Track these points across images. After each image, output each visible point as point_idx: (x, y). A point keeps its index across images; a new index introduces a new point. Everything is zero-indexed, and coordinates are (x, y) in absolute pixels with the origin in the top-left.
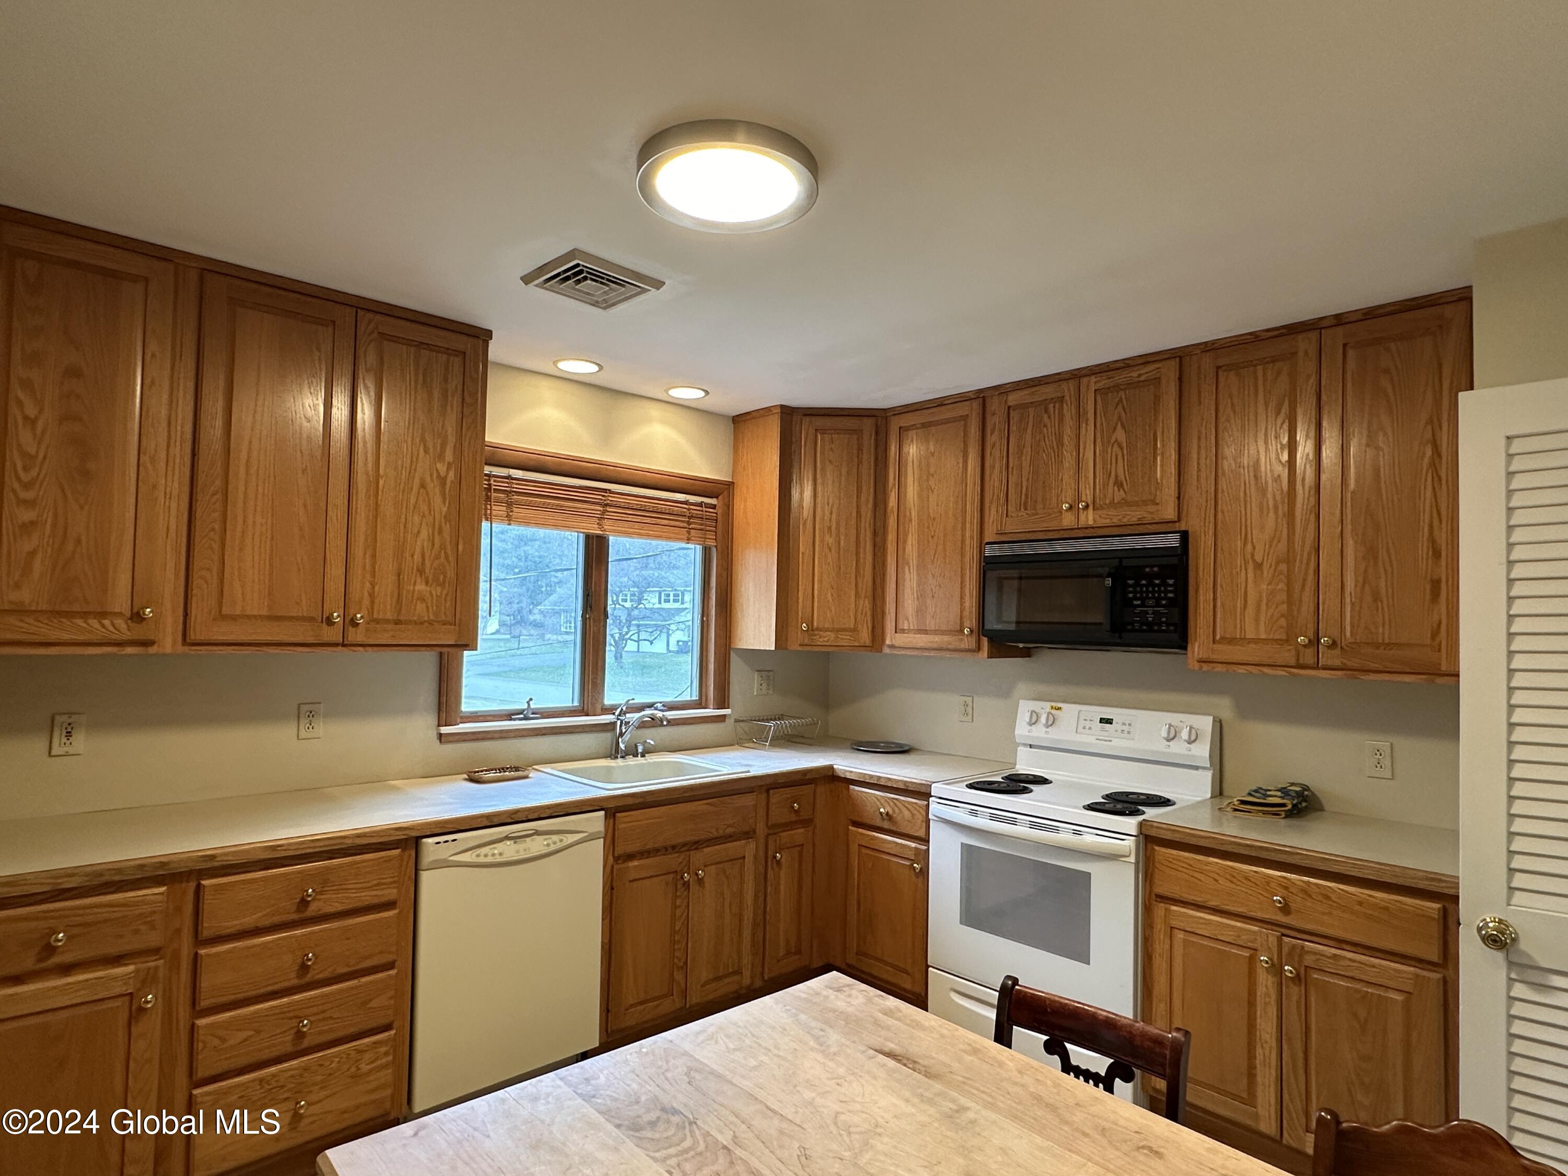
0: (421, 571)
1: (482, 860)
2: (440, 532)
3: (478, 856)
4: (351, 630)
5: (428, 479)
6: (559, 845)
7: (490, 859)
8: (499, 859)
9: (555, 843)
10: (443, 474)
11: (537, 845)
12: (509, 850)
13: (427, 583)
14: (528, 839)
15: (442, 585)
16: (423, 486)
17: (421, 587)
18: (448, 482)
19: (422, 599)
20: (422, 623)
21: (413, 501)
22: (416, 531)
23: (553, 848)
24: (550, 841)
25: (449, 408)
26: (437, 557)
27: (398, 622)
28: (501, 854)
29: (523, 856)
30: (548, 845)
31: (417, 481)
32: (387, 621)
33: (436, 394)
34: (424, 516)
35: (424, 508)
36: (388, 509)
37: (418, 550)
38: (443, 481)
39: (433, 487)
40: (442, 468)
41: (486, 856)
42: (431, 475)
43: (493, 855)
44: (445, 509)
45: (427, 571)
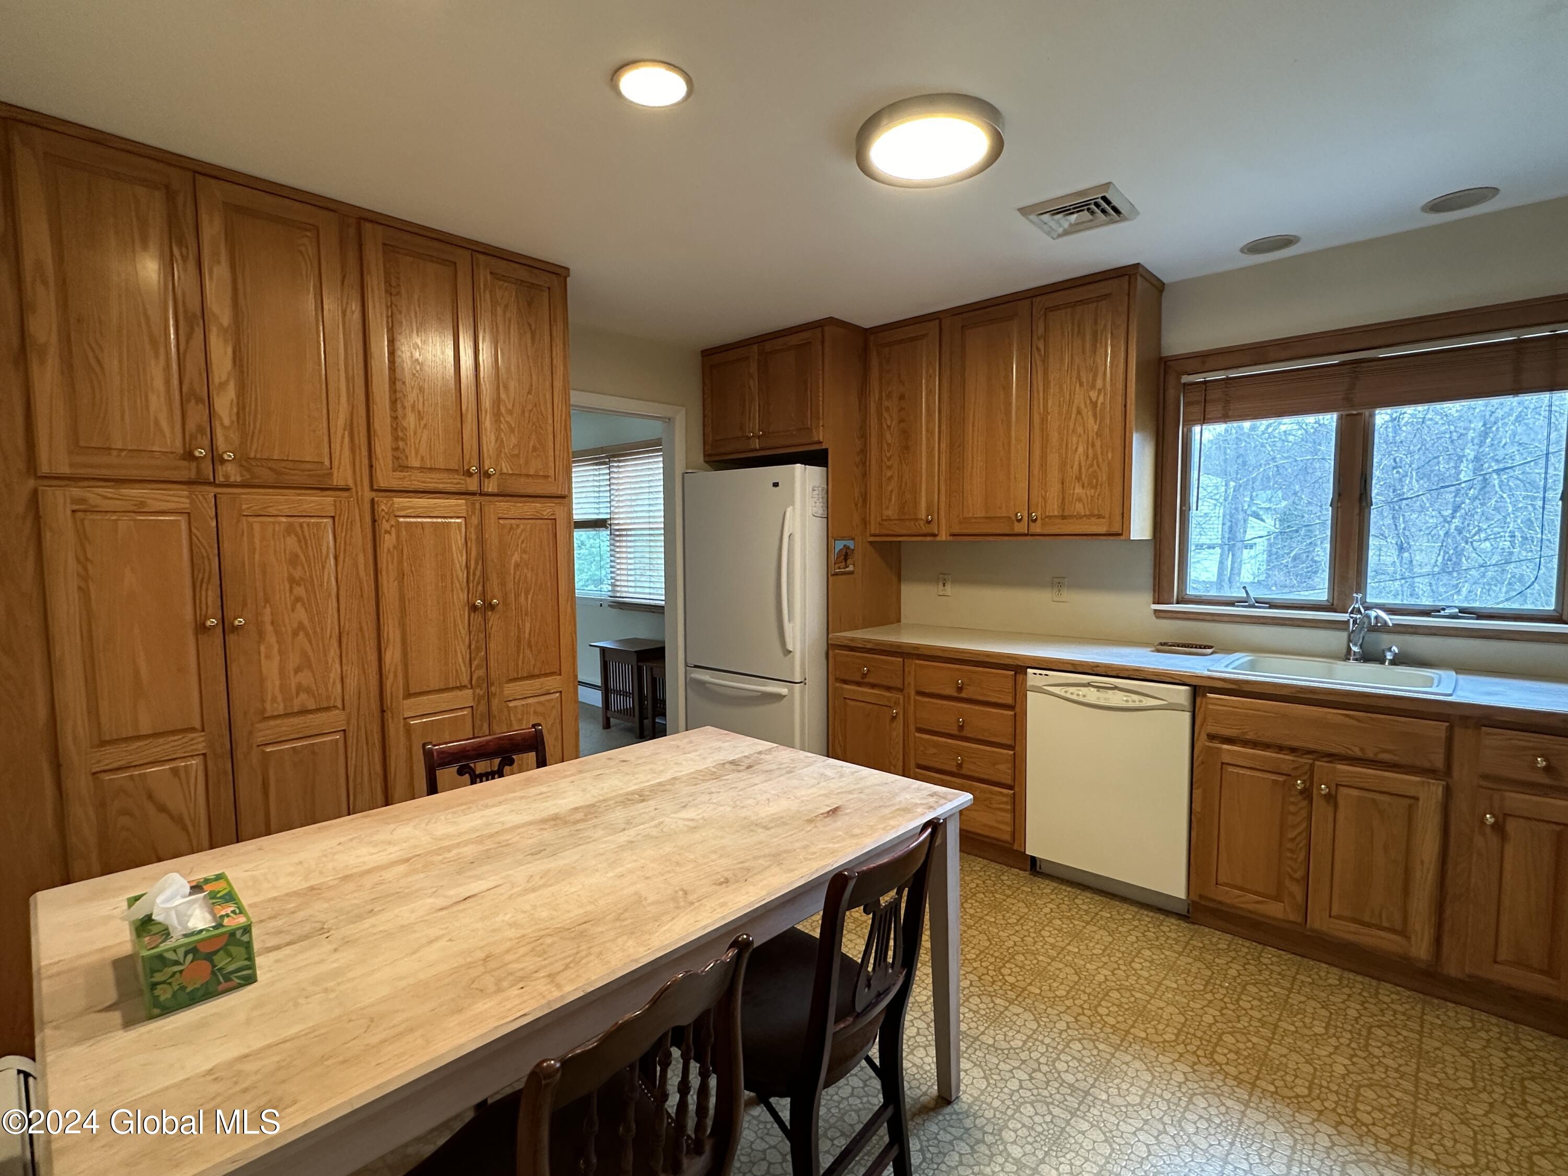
0: (1079, 478)
1: (1068, 696)
2: (1093, 445)
3: (1066, 692)
4: (1031, 524)
5: (1083, 406)
6: (1137, 704)
7: (1074, 697)
8: (1081, 699)
9: (1134, 701)
10: (1094, 399)
11: (1117, 699)
12: (1092, 695)
13: (1083, 487)
14: (1110, 692)
15: (1095, 487)
16: (1079, 412)
17: (1078, 490)
18: (1099, 405)
19: (1080, 500)
20: (1081, 517)
21: (1071, 426)
22: (1074, 448)
23: (1131, 705)
24: (1129, 699)
25: (1098, 345)
26: (1092, 465)
27: (1064, 517)
28: (1084, 696)
29: (1101, 703)
30: (1127, 701)
31: (1074, 410)
32: (1055, 517)
33: (1088, 337)
34: (1080, 436)
35: (1080, 430)
36: (1054, 436)
37: (1076, 463)
38: (1094, 405)
39: (1088, 413)
40: (1093, 395)
41: (1072, 694)
42: (1085, 403)
43: (1078, 695)
44: (1096, 427)
45: (1083, 476)
